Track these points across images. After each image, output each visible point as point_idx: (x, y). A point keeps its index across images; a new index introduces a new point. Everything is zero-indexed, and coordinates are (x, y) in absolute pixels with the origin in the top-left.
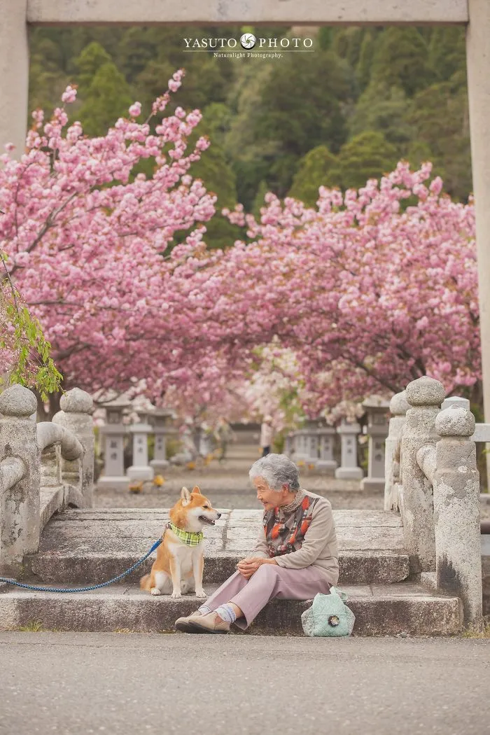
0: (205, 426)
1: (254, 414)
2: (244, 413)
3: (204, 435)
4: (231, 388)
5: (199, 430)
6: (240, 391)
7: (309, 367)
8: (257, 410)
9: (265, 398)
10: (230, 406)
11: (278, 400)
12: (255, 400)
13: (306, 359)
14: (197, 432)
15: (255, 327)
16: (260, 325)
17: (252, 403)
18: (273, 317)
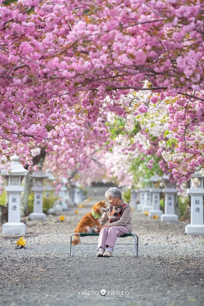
0: (78, 184)
1: (111, 176)
2: (103, 176)
3: (77, 190)
4: (95, 158)
5: (73, 187)
6: (101, 161)
7: (183, 123)
8: (112, 173)
9: (119, 165)
10: (94, 171)
11: (128, 167)
12: (112, 166)
13: (182, 112)
14: (71, 188)
15: (124, 59)
16: (131, 56)
17: (109, 169)
18: (148, 47)
